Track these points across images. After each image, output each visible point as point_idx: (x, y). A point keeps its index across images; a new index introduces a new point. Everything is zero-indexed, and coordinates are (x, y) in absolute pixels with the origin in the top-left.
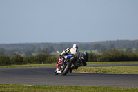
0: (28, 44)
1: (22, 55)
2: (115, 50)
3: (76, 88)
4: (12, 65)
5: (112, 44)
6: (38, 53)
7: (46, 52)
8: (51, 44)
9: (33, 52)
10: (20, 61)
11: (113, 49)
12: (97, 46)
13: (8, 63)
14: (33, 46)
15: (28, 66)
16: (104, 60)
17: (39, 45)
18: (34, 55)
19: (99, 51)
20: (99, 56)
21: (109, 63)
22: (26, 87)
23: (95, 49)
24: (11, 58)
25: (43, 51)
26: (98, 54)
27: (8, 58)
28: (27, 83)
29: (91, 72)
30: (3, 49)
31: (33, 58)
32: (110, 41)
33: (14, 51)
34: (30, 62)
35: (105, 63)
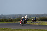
0: (14, 15)
1: (12, 19)
2: (43, 17)
3: (30, 30)
4: (8, 22)
5: (42, 15)
6: (17, 18)
7: (20, 18)
8: (21, 15)
9: (15, 17)
10: (11, 20)
11: (43, 16)
12: (37, 15)
13: (7, 21)
14: (15, 16)
15: (14, 22)
16: (40, 20)
17: (17, 15)
18: (16, 18)
19: (38, 17)
20: (38, 19)
21: (41, 21)
22: (13, 29)
23: (36, 16)
24: (8, 20)
25: (19, 17)
26: (38, 18)
27: (7, 20)
28: (13, 28)
29: (35, 24)
30: (5, 17)
31: (15, 19)
32: (42, 14)
33: (9, 17)
34: (14, 21)
35: (40, 21)
